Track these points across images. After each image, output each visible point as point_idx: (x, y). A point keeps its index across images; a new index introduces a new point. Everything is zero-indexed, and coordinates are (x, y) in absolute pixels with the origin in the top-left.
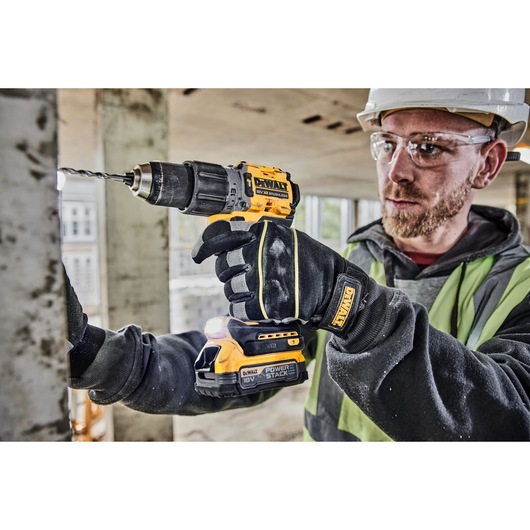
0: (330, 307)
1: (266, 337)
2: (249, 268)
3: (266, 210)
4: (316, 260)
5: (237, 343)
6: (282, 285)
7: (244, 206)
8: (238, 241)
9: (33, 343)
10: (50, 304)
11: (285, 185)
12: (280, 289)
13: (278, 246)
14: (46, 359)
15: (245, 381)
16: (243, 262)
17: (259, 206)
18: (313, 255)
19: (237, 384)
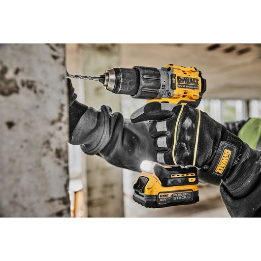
0: (214, 162)
1: (176, 176)
2: (169, 134)
3: (184, 96)
4: (210, 132)
5: (158, 179)
6: (187, 146)
7: (169, 95)
8: (164, 116)
9: (51, 150)
10: (60, 128)
11: (197, 80)
12: (186, 148)
13: (188, 122)
14: (58, 160)
15: (161, 200)
16: (166, 130)
17: (179, 95)
18: (209, 129)
19: (156, 202)
